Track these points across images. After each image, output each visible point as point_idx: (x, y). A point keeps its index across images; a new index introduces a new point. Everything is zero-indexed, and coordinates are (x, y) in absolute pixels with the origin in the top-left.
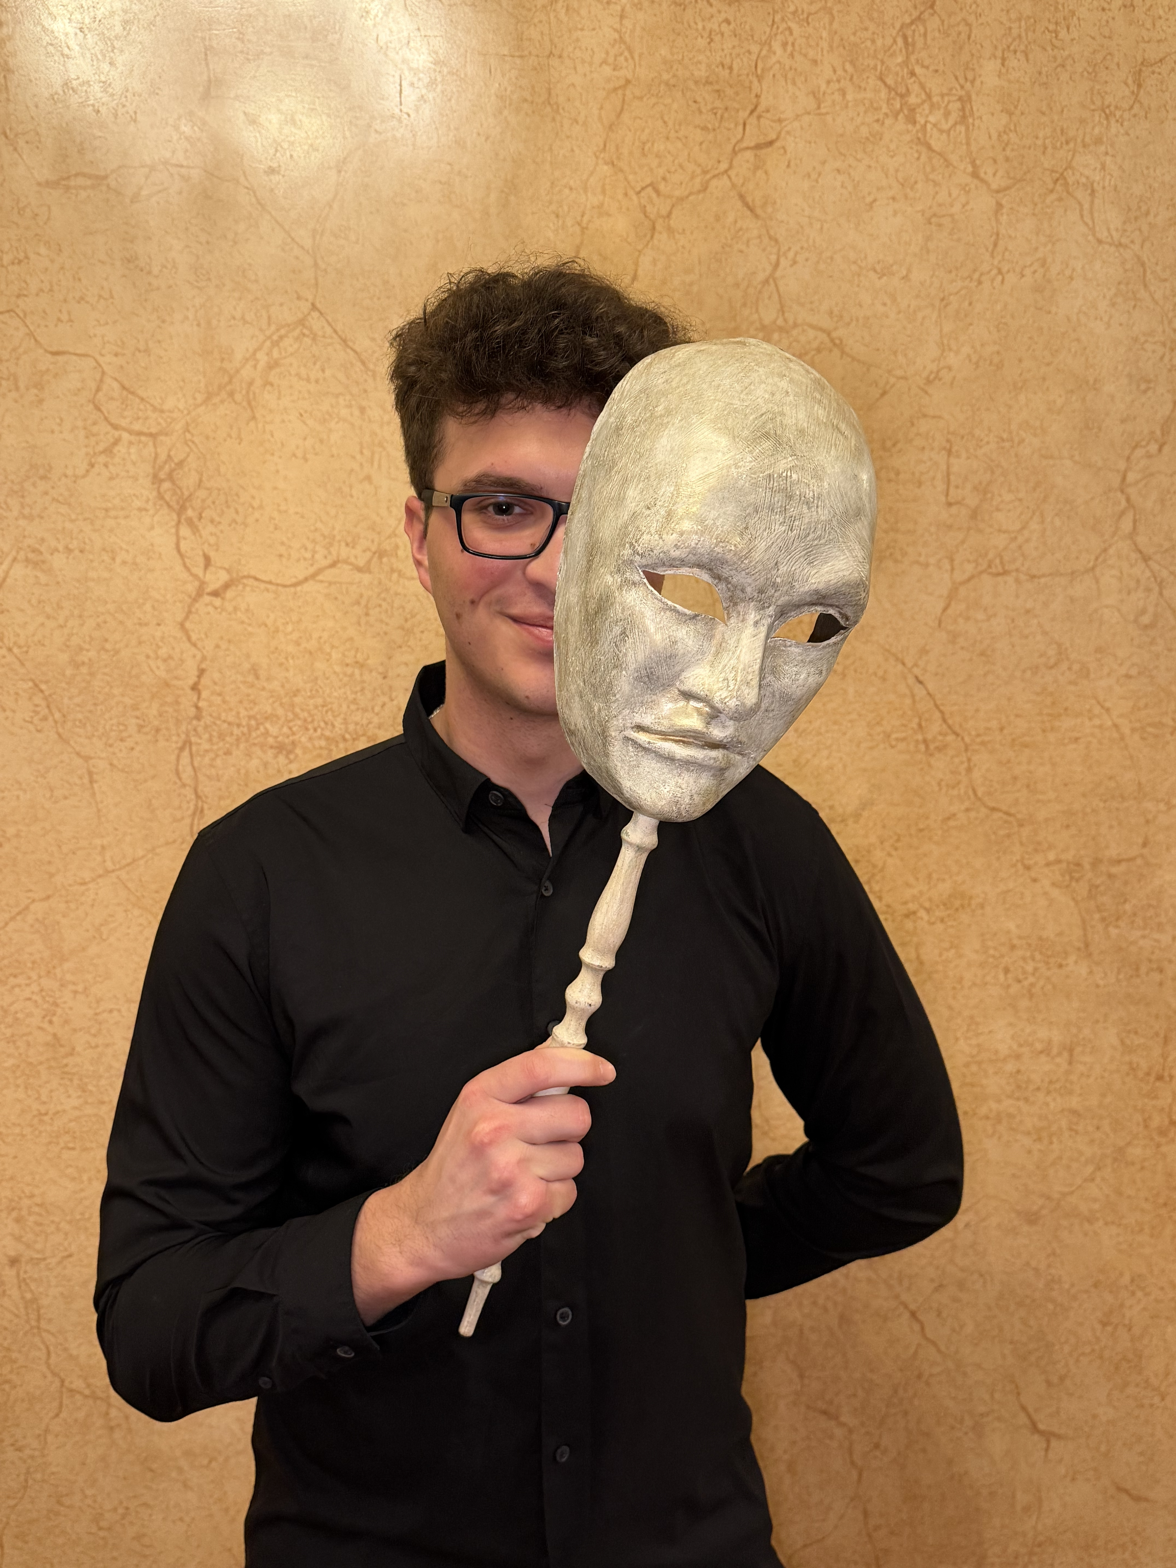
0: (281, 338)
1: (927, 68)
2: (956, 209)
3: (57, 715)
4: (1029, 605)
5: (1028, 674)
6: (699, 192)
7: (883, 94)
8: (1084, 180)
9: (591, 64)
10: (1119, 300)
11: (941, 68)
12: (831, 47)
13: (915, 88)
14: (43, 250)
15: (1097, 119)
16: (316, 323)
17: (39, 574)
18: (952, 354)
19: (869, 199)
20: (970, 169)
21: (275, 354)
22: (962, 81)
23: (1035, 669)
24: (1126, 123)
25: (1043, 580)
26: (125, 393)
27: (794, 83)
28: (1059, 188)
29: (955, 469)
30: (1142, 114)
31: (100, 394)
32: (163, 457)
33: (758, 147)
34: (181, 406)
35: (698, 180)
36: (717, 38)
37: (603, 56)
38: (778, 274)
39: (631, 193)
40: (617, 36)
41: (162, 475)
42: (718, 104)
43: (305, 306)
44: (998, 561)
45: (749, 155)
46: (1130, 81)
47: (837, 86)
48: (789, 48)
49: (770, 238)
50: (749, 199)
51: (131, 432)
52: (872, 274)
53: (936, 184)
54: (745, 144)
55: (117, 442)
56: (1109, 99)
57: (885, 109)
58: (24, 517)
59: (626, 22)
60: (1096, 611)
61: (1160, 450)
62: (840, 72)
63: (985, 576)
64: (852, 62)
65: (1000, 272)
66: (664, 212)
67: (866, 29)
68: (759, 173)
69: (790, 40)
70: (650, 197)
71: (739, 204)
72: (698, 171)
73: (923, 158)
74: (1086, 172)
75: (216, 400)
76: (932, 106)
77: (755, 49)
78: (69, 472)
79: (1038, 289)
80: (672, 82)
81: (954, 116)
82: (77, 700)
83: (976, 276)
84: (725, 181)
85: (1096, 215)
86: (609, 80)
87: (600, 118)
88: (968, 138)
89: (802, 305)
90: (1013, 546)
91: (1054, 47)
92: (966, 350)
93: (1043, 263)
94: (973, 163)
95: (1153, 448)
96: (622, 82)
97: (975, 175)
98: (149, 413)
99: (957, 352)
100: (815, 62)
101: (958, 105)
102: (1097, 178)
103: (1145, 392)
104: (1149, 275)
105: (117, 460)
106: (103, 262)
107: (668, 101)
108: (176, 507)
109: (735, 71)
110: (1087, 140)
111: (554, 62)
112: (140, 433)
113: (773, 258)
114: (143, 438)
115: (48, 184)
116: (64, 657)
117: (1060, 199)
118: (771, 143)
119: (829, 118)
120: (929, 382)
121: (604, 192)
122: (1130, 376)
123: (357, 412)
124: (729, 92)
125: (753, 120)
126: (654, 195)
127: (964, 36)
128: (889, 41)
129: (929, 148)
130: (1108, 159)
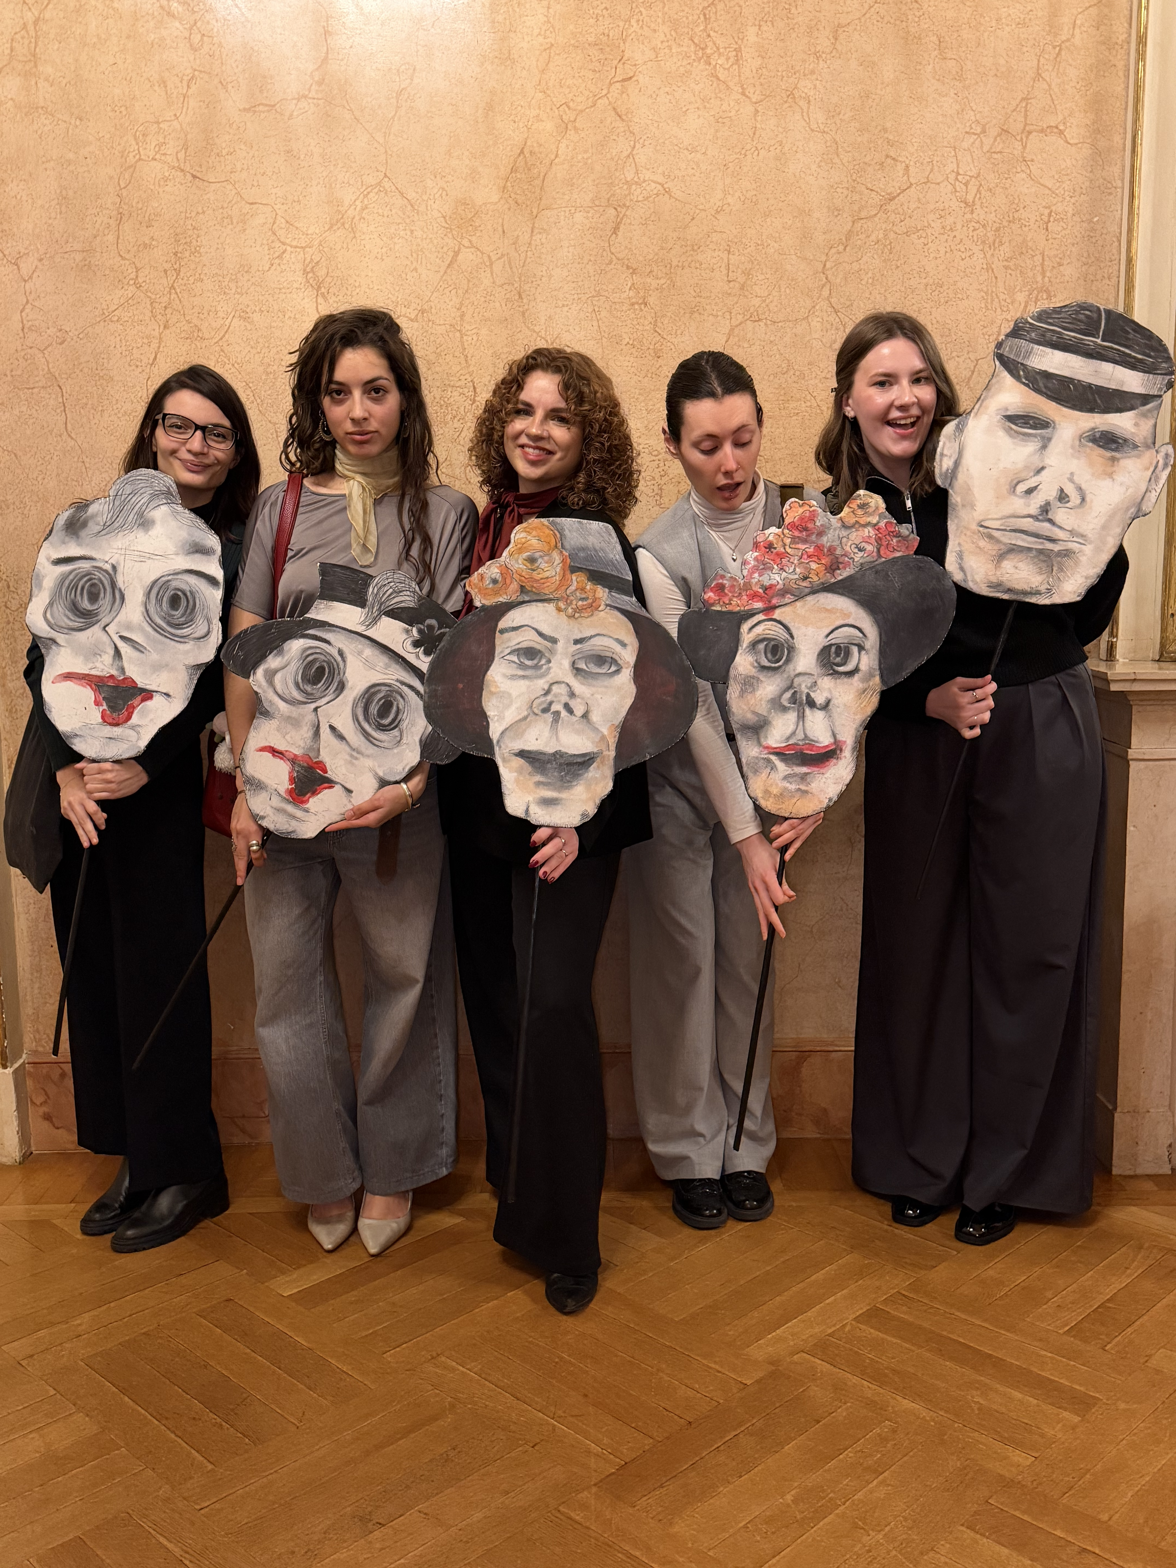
0: (368, 193)
1: (716, 32)
2: (733, 113)
3: (259, 401)
4: (772, 339)
5: (772, 378)
6: (592, 107)
7: (693, 48)
8: (804, 95)
9: (532, 35)
10: (823, 164)
11: (724, 32)
12: (664, 22)
13: (710, 44)
14: (243, 147)
15: (812, 59)
16: (387, 184)
17: (247, 324)
18: (730, 196)
19: (684, 109)
20: (740, 90)
21: (366, 202)
22: (736, 39)
23: (775, 375)
24: (828, 62)
25: (780, 324)
26: (288, 225)
27: (643, 44)
28: (790, 100)
29: (731, 262)
30: (838, 55)
31: (275, 226)
32: (308, 260)
33: (624, 80)
34: (317, 232)
35: (591, 100)
36: (601, 19)
37: (538, 30)
38: (634, 153)
39: (554, 108)
40: (546, 19)
41: (308, 269)
42: (601, 56)
43: (381, 175)
44: (755, 314)
45: (618, 85)
46: (831, 37)
47: (667, 44)
48: (641, 23)
49: (631, 132)
50: (619, 110)
51: (291, 247)
52: (685, 151)
53: (721, 100)
54: (615, 80)
55: (284, 252)
56: (819, 48)
57: (693, 57)
58: (238, 293)
59: (550, 10)
60: (809, 341)
61: (845, 249)
62: (668, 36)
63: (748, 322)
64: (675, 30)
65: (757, 149)
66: (572, 119)
67: (683, 11)
68: (624, 95)
69: (641, 18)
70: (565, 111)
71: (613, 113)
72: (591, 95)
73: (715, 85)
74: (806, 91)
75: (335, 228)
76: (720, 54)
77: (621, 24)
78: (260, 269)
79: (777, 159)
80: (576, 44)
81: (732, 60)
82: (269, 392)
83: (743, 152)
84: (605, 101)
85: (811, 115)
86: (541, 45)
87: (537, 66)
88: (739, 72)
89: (648, 170)
90: (764, 305)
91: (788, 18)
92: (737, 194)
93: (781, 143)
94: (742, 87)
95: (841, 248)
96: (549, 45)
97: (743, 94)
98: (300, 236)
99: (733, 195)
100: (655, 31)
101: (734, 53)
102: (812, 94)
103: (836, 216)
104: (840, 150)
105: (285, 262)
106: (275, 153)
107: (574, 55)
108: (316, 287)
109: (611, 37)
110: (806, 72)
111: (512, 35)
112: (296, 247)
113: (632, 143)
114: (298, 250)
115: (245, 109)
116: (261, 369)
117: (790, 107)
118: (631, 78)
119: (662, 63)
120: (717, 212)
121: (539, 108)
122: (829, 208)
123: (409, 233)
124: (608, 49)
125: (620, 65)
126: (567, 109)
127: (737, 13)
128: (696, 17)
129: (718, 79)
130: (818, 82)
